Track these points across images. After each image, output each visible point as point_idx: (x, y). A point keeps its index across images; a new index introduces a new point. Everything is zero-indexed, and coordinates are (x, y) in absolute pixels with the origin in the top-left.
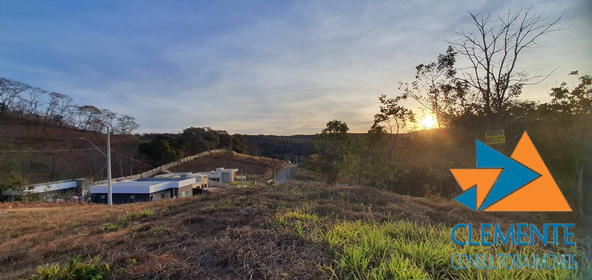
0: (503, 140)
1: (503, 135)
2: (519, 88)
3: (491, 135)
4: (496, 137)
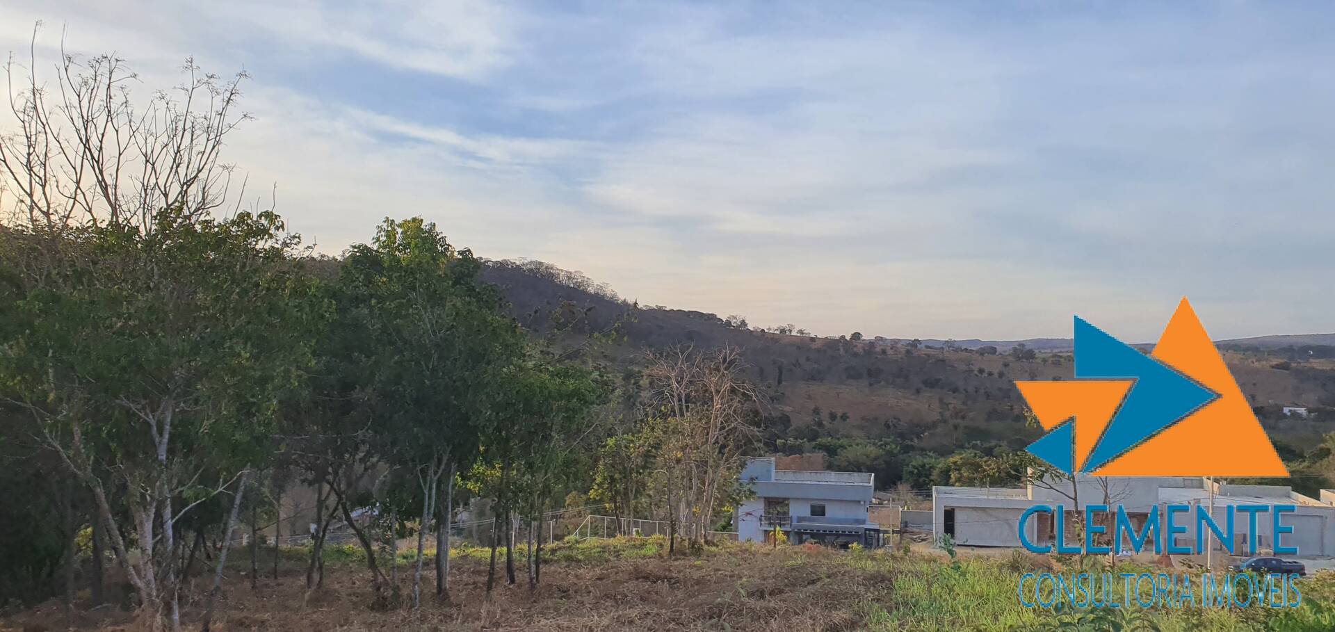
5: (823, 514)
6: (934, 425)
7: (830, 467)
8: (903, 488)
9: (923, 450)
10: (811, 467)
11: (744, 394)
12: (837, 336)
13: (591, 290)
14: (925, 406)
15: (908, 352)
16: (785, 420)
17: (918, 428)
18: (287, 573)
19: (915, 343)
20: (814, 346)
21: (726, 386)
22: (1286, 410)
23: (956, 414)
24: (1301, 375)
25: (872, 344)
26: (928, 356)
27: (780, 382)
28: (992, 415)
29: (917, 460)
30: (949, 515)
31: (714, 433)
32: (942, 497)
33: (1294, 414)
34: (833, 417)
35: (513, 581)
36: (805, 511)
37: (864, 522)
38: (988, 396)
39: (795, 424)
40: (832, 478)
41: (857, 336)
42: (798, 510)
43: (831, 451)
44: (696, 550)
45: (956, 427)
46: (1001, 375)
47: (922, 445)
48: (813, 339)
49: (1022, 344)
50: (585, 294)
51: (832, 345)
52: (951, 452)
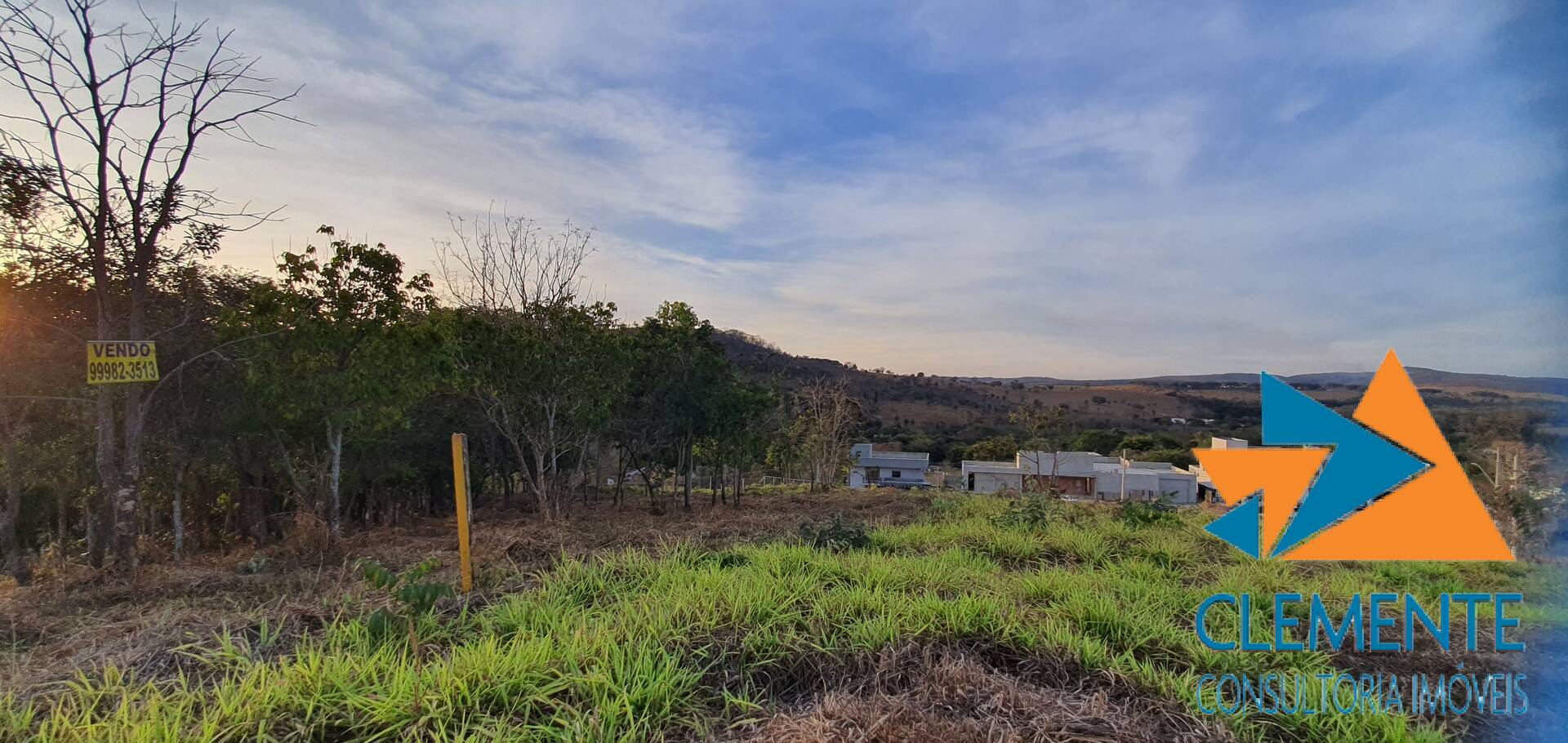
0: (149, 371)
1: (152, 357)
2: (214, 236)
3: (108, 355)
4: (126, 360)
5: (899, 476)
6: (965, 426)
7: (904, 450)
8: (946, 463)
9: (957, 441)
10: (892, 449)
11: (854, 404)
12: (910, 374)
13: (765, 346)
14: (961, 416)
15: (951, 384)
16: (878, 424)
17: (956, 428)
18: (602, 499)
19: (955, 379)
20: (896, 380)
21: (844, 398)
22: (1173, 420)
23: (979, 420)
24: (1183, 399)
25: (929, 379)
26: (962, 387)
27: (876, 401)
28: (999, 421)
29: (954, 447)
30: (971, 476)
31: (836, 426)
32: (967, 466)
33: (1178, 422)
34: (906, 422)
35: (725, 503)
36: (889, 474)
37: (922, 481)
38: (996, 410)
39: (884, 425)
40: (905, 456)
41: (921, 374)
42: (884, 474)
43: (905, 442)
44: (825, 489)
45: (977, 428)
46: (1004, 398)
47: (957, 438)
48: (895, 376)
49: (1016, 380)
50: (762, 348)
51: (906, 380)
52: (975, 443)
